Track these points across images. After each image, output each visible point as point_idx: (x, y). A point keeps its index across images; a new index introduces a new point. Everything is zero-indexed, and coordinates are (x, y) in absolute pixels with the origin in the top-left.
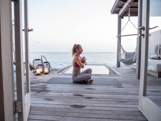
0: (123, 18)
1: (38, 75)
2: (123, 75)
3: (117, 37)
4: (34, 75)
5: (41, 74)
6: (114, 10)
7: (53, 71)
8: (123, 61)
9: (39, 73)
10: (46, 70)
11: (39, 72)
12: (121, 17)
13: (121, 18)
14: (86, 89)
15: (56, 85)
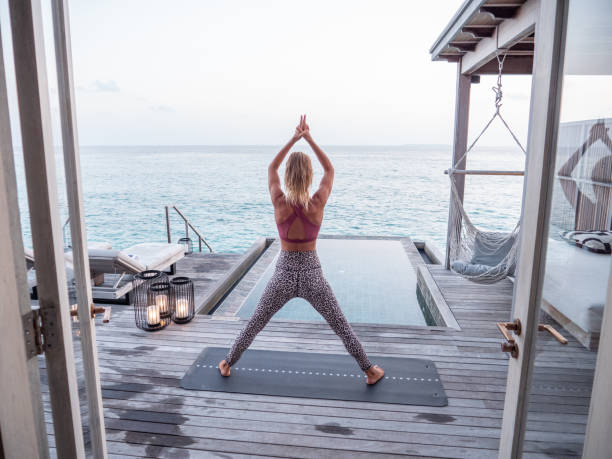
0: (476, 79)
1: (153, 328)
2: (462, 331)
3: (448, 176)
5: (163, 323)
9: (155, 322)
10: (182, 308)
11: (154, 317)
13: (470, 81)
14: (319, 428)
15: (213, 402)
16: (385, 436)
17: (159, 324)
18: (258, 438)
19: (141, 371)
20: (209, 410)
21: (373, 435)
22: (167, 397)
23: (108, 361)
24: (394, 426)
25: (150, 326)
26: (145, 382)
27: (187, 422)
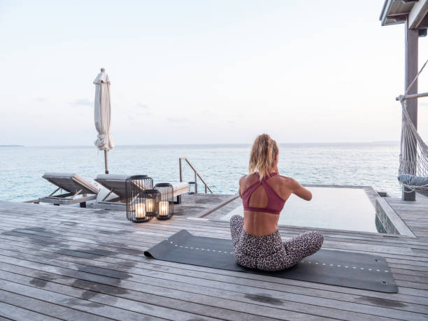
0: (423, 33)
1: (140, 221)
3: (399, 102)
4: (128, 222)
6: (390, 13)
8: (414, 184)
9: (142, 217)
10: (164, 209)
11: (142, 213)
12: (418, 31)
13: (417, 34)
14: (248, 296)
15: (160, 268)
16: (319, 311)
18: (186, 297)
19: (115, 244)
20: (153, 272)
22: (124, 261)
23: (94, 236)
24: (331, 304)
25: (137, 219)
26: (114, 250)
27: (130, 279)
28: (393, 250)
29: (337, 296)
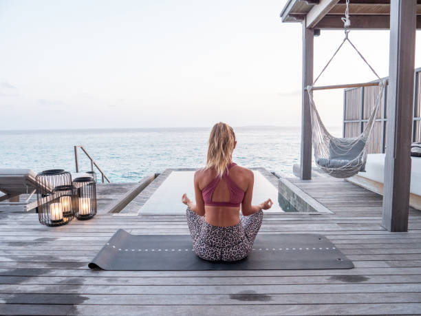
0: (317, 32)
1: (56, 224)
2: (335, 214)
5: (65, 220)
6: (292, 11)
7: (109, 194)
8: (333, 167)
9: (58, 219)
12: (314, 30)
13: (313, 33)
14: (234, 297)
15: (116, 280)
16: (307, 299)
17: (62, 220)
19: (39, 257)
20: (111, 287)
21: (294, 299)
22: (64, 279)
23: (5, 251)
25: (53, 221)
26: (42, 267)
27: (86, 302)
28: (326, 227)
29: (312, 280)
